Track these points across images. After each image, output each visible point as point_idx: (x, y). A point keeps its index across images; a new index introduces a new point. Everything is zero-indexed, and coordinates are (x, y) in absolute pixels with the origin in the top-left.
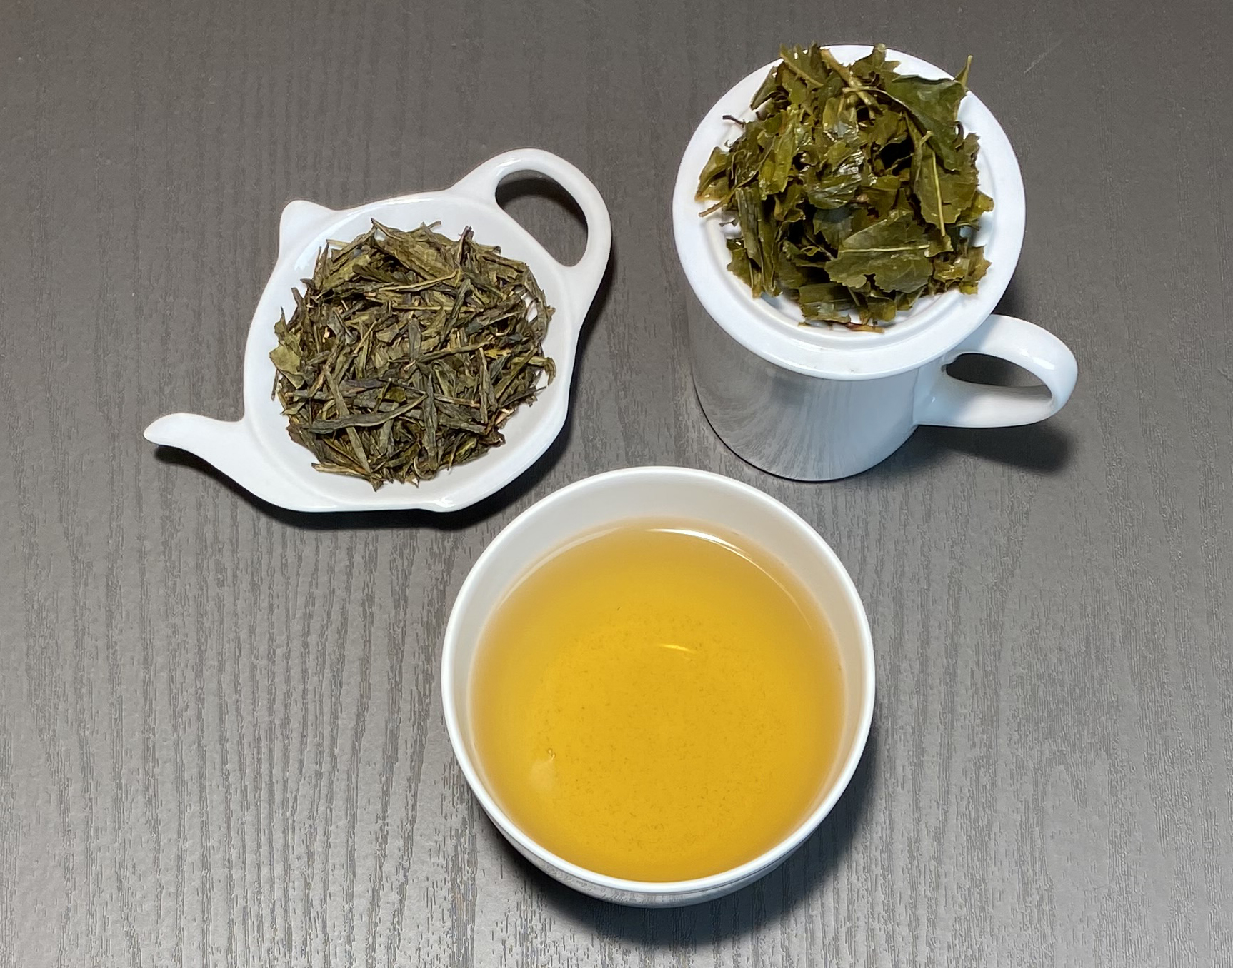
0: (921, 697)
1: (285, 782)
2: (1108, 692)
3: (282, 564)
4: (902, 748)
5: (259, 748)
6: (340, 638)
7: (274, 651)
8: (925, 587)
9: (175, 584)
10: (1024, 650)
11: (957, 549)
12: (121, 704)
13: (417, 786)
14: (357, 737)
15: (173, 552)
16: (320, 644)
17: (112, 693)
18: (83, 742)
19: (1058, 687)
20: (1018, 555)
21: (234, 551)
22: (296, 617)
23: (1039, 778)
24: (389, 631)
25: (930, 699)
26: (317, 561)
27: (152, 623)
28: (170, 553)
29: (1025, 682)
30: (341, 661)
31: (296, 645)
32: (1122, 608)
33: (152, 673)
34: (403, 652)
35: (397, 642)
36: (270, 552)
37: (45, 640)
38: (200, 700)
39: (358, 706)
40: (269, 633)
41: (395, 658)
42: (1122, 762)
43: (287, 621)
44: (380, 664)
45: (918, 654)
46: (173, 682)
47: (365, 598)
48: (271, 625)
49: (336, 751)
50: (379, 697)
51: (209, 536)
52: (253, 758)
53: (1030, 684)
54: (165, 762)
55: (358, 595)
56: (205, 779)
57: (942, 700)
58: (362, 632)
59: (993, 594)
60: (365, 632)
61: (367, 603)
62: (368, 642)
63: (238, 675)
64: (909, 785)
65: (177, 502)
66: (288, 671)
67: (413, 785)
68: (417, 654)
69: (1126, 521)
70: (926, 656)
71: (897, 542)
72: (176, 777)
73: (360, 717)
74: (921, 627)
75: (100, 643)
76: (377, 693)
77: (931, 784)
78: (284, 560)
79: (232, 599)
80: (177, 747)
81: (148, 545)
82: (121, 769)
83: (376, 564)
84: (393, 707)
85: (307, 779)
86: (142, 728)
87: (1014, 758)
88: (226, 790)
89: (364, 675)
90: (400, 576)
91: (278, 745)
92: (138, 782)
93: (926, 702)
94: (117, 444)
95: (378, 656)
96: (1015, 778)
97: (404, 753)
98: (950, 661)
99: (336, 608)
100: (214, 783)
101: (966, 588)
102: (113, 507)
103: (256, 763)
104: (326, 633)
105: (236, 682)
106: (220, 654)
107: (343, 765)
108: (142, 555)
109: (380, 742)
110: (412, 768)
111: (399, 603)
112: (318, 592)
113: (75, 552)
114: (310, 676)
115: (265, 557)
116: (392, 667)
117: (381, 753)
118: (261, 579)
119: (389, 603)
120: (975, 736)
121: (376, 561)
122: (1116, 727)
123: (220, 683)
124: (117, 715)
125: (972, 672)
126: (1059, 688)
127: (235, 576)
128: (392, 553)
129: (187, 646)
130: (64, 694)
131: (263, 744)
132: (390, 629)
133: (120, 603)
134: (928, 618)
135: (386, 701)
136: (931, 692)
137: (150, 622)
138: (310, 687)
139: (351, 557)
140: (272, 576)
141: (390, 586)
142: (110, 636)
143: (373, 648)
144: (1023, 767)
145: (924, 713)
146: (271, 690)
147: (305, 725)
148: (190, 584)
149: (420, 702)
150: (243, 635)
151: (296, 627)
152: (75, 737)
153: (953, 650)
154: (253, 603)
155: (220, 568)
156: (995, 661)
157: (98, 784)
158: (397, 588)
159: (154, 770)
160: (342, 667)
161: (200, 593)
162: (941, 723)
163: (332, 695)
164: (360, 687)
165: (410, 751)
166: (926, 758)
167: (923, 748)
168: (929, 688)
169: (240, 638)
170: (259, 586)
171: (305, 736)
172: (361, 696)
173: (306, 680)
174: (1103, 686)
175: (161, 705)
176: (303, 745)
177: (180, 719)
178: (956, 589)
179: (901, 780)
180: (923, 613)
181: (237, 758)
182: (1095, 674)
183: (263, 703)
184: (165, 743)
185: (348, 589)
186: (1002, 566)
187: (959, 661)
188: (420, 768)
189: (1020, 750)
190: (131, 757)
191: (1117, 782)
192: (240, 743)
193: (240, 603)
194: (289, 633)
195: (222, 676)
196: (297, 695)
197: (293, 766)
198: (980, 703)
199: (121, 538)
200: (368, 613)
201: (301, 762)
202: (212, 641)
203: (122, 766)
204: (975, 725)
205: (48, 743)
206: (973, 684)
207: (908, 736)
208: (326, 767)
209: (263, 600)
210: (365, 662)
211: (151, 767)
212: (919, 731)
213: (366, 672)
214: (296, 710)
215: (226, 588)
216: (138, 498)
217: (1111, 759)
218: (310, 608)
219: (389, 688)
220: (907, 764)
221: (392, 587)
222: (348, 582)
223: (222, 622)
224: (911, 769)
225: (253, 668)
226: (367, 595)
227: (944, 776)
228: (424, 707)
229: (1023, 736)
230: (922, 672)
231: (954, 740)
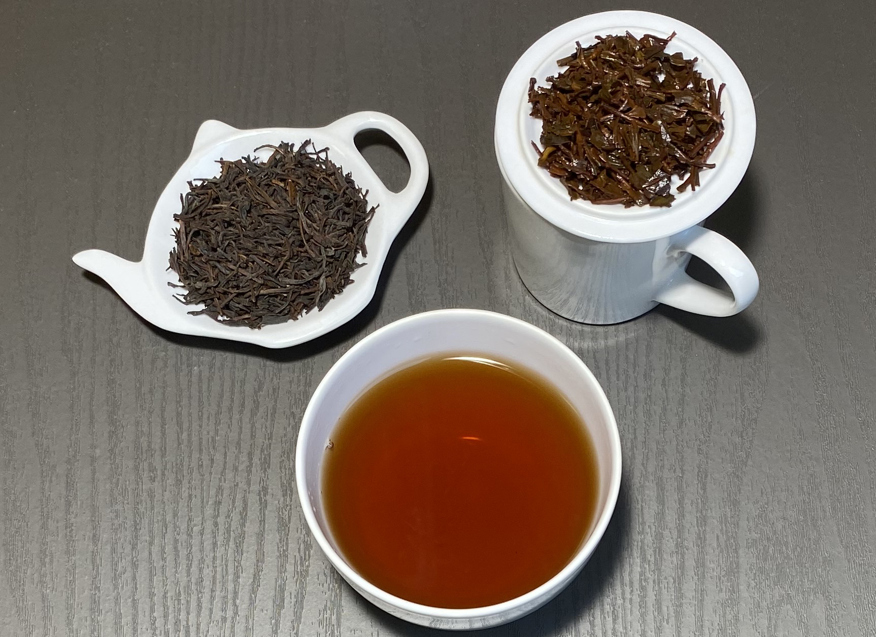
0: (680, 555)
1: (198, 625)
2: (822, 549)
3: (199, 465)
4: (666, 592)
5: (179, 600)
6: (242, 518)
7: (192, 529)
8: (680, 475)
9: (118, 479)
10: (756, 520)
11: (704, 447)
12: (75, 569)
13: (298, 626)
14: (254, 591)
15: (117, 457)
16: (226, 523)
17: (69, 561)
18: (44, 598)
19: (784, 546)
20: (750, 450)
21: (163, 456)
22: (209, 503)
23: (772, 615)
24: (279, 513)
25: (686, 557)
26: (225, 462)
27: (100, 509)
28: (115, 457)
29: (758, 543)
30: (242, 536)
31: (209, 525)
32: (830, 487)
33: (99, 545)
34: (289, 528)
35: (284, 521)
36: (190, 457)
37: (19, 522)
38: (135, 565)
39: (255, 569)
40: (188, 515)
41: (283, 533)
42: (835, 601)
43: (202, 506)
44: (272, 538)
45: (676, 524)
46: (115, 553)
47: (261, 489)
48: (191, 510)
49: (238, 602)
50: (271, 561)
51: (145, 445)
52: (175, 608)
53: (762, 546)
54: (107, 612)
55: (255, 487)
56: (137, 624)
57: (696, 557)
58: (259, 514)
59: (731, 479)
60: (260, 513)
61: (262, 493)
62: (262, 521)
63: (165, 546)
64: (672, 620)
65: (120, 421)
66: (202, 543)
67: (296, 625)
68: (299, 530)
69: (831, 424)
70: (682, 526)
71: (658, 443)
72: (116, 623)
73: (256, 577)
74: (678, 504)
75: (61, 524)
76: (269, 559)
77: (690, 619)
78: (200, 462)
79: (160, 491)
80: (117, 600)
81: (98, 451)
82: (74, 618)
83: (269, 464)
84: (282, 569)
85: (215, 622)
86: (90, 588)
87: (752, 600)
88: (152, 632)
89: (259, 547)
90: (287, 473)
91: (194, 598)
92: (86, 627)
93: (683, 559)
94: (76, 379)
95: (270, 532)
96: (753, 614)
97: (289, 602)
98: (700, 528)
99: (239, 496)
100: (145, 627)
101: (711, 475)
102: (72, 425)
103: (176, 611)
104: (231, 515)
105: (163, 551)
106: (151, 531)
107: (242, 613)
108: (93, 460)
109: (271, 594)
110: (295, 613)
111: (286, 493)
112: (226, 485)
113: (43, 458)
114: (218, 546)
115: (186, 459)
116: (280, 539)
117: (271, 603)
118: (183, 476)
119: (280, 493)
120: (721, 584)
121: (269, 462)
122: (829, 576)
123: (150, 554)
124: (72, 577)
125: (718, 536)
126: (784, 548)
127: (163, 474)
128: (281, 456)
129: (126, 526)
130: (32, 563)
131: (182, 598)
132: (279, 512)
133: (76, 494)
134: (683, 498)
135: (276, 564)
136: (686, 551)
137: (98, 508)
138: (218, 555)
139: (251, 459)
140: (192, 474)
141: (279, 480)
142: (68, 519)
143: (266, 525)
144: (759, 607)
145: (682, 567)
146: (189, 558)
147: (214, 583)
148: (129, 480)
149: (302, 564)
150: (169, 518)
151: (209, 511)
152: (40, 595)
153: (703, 521)
154: (176, 493)
155: (152, 469)
156: (735, 528)
157: (55, 629)
158: (285, 482)
159: (99, 618)
160: (243, 539)
161: (137, 487)
162: (695, 574)
163: (235, 560)
164: (257, 554)
165: (293, 600)
166: (684, 601)
167: (682, 593)
168: (685, 549)
169: (166, 519)
170: (181, 482)
171: (214, 591)
172: (258, 561)
173: (216, 549)
174: (818, 545)
175: (105, 570)
176: (212, 598)
177: (120, 580)
178: (704, 475)
179: (666, 617)
180: (679, 494)
181: (162, 608)
182: (812, 537)
183: (183, 568)
184: (107, 598)
185: (249, 483)
186: (737, 458)
187: (707, 529)
188: (301, 613)
189: (756, 594)
190: (82, 608)
191: (832, 617)
192: (165, 597)
193: (167, 494)
194: (204, 515)
195: (152, 548)
196: (208, 561)
197: (205, 612)
198: (724, 559)
199: (78, 448)
200: (263, 499)
201: (211, 610)
202: (145, 522)
203: (74, 615)
204: (721, 576)
205: (18, 600)
206: (719, 545)
207: (671, 585)
208: (230, 614)
209: (185, 491)
210: (261, 536)
211: (96, 616)
212: (679, 581)
213: (261, 544)
214: (206, 571)
215: (156, 484)
216: (92, 417)
217: (827, 600)
218: (220, 497)
219: (278, 554)
220: (670, 605)
221: (281, 481)
222: (248, 478)
223: (152, 508)
224: (674, 609)
225: (176, 541)
226: (263, 487)
227: (699, 614)
228: (304, 569)
229: (758, 583)
230: (680, 538)
231: (706, 587)
